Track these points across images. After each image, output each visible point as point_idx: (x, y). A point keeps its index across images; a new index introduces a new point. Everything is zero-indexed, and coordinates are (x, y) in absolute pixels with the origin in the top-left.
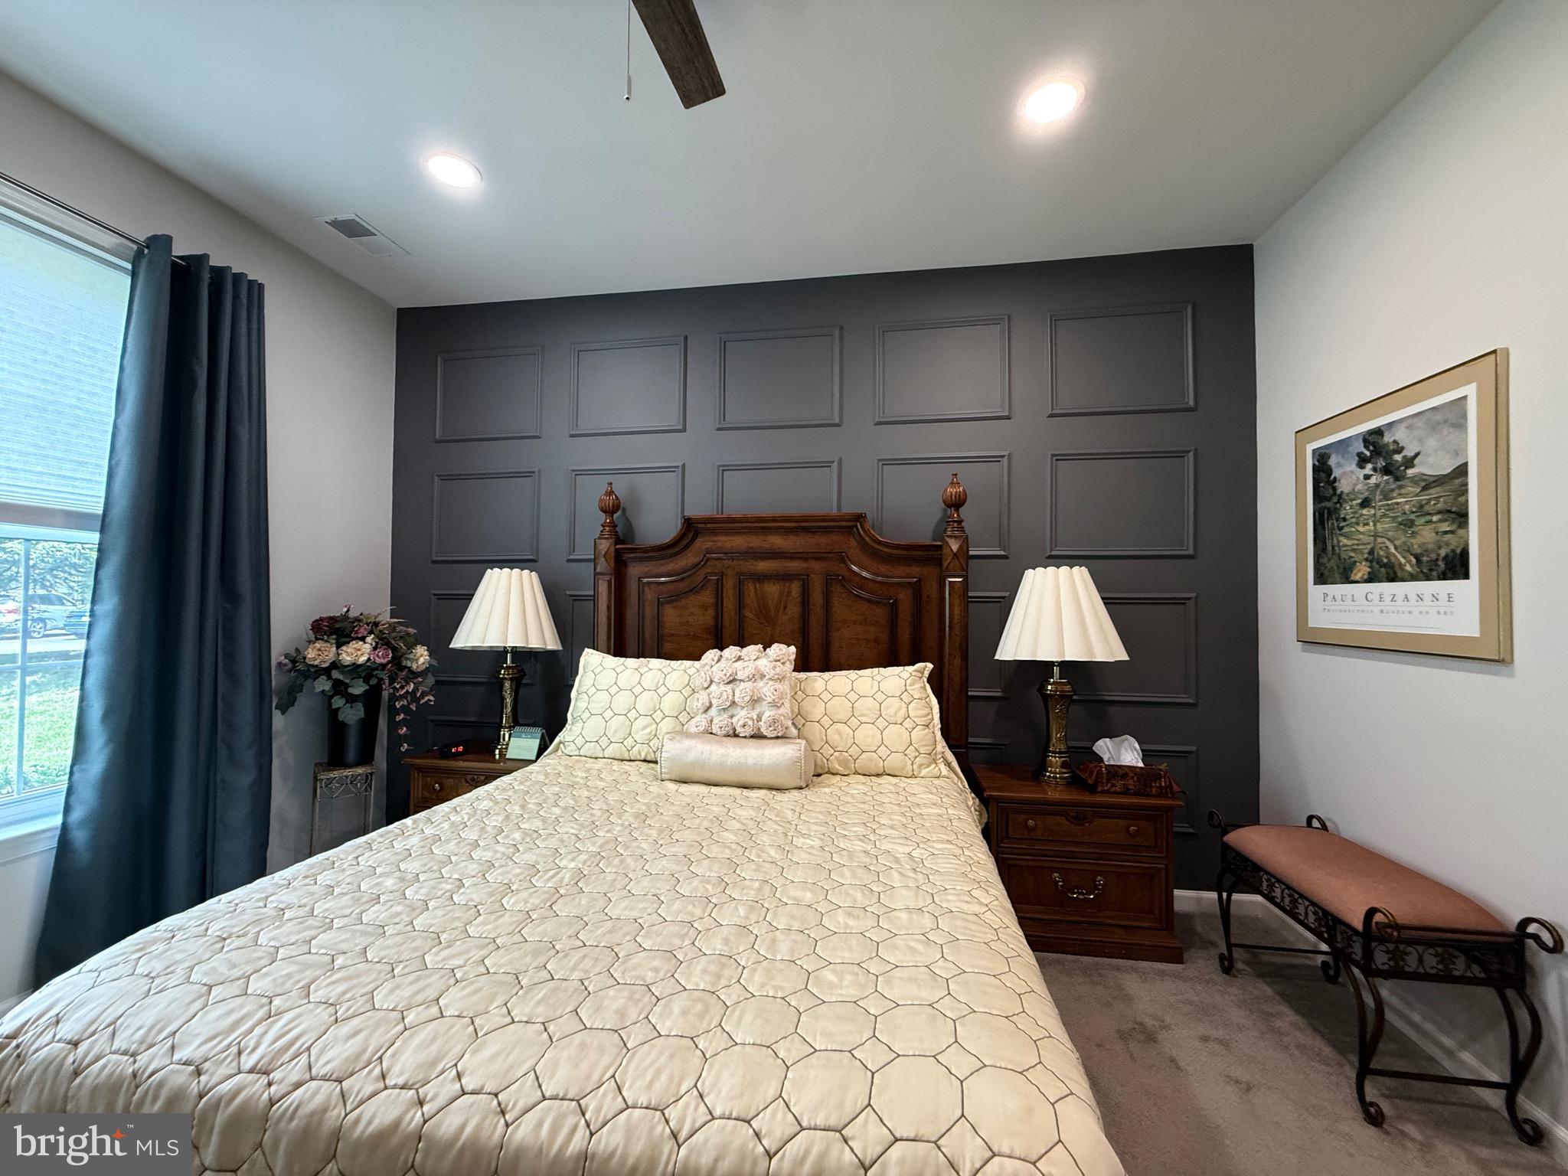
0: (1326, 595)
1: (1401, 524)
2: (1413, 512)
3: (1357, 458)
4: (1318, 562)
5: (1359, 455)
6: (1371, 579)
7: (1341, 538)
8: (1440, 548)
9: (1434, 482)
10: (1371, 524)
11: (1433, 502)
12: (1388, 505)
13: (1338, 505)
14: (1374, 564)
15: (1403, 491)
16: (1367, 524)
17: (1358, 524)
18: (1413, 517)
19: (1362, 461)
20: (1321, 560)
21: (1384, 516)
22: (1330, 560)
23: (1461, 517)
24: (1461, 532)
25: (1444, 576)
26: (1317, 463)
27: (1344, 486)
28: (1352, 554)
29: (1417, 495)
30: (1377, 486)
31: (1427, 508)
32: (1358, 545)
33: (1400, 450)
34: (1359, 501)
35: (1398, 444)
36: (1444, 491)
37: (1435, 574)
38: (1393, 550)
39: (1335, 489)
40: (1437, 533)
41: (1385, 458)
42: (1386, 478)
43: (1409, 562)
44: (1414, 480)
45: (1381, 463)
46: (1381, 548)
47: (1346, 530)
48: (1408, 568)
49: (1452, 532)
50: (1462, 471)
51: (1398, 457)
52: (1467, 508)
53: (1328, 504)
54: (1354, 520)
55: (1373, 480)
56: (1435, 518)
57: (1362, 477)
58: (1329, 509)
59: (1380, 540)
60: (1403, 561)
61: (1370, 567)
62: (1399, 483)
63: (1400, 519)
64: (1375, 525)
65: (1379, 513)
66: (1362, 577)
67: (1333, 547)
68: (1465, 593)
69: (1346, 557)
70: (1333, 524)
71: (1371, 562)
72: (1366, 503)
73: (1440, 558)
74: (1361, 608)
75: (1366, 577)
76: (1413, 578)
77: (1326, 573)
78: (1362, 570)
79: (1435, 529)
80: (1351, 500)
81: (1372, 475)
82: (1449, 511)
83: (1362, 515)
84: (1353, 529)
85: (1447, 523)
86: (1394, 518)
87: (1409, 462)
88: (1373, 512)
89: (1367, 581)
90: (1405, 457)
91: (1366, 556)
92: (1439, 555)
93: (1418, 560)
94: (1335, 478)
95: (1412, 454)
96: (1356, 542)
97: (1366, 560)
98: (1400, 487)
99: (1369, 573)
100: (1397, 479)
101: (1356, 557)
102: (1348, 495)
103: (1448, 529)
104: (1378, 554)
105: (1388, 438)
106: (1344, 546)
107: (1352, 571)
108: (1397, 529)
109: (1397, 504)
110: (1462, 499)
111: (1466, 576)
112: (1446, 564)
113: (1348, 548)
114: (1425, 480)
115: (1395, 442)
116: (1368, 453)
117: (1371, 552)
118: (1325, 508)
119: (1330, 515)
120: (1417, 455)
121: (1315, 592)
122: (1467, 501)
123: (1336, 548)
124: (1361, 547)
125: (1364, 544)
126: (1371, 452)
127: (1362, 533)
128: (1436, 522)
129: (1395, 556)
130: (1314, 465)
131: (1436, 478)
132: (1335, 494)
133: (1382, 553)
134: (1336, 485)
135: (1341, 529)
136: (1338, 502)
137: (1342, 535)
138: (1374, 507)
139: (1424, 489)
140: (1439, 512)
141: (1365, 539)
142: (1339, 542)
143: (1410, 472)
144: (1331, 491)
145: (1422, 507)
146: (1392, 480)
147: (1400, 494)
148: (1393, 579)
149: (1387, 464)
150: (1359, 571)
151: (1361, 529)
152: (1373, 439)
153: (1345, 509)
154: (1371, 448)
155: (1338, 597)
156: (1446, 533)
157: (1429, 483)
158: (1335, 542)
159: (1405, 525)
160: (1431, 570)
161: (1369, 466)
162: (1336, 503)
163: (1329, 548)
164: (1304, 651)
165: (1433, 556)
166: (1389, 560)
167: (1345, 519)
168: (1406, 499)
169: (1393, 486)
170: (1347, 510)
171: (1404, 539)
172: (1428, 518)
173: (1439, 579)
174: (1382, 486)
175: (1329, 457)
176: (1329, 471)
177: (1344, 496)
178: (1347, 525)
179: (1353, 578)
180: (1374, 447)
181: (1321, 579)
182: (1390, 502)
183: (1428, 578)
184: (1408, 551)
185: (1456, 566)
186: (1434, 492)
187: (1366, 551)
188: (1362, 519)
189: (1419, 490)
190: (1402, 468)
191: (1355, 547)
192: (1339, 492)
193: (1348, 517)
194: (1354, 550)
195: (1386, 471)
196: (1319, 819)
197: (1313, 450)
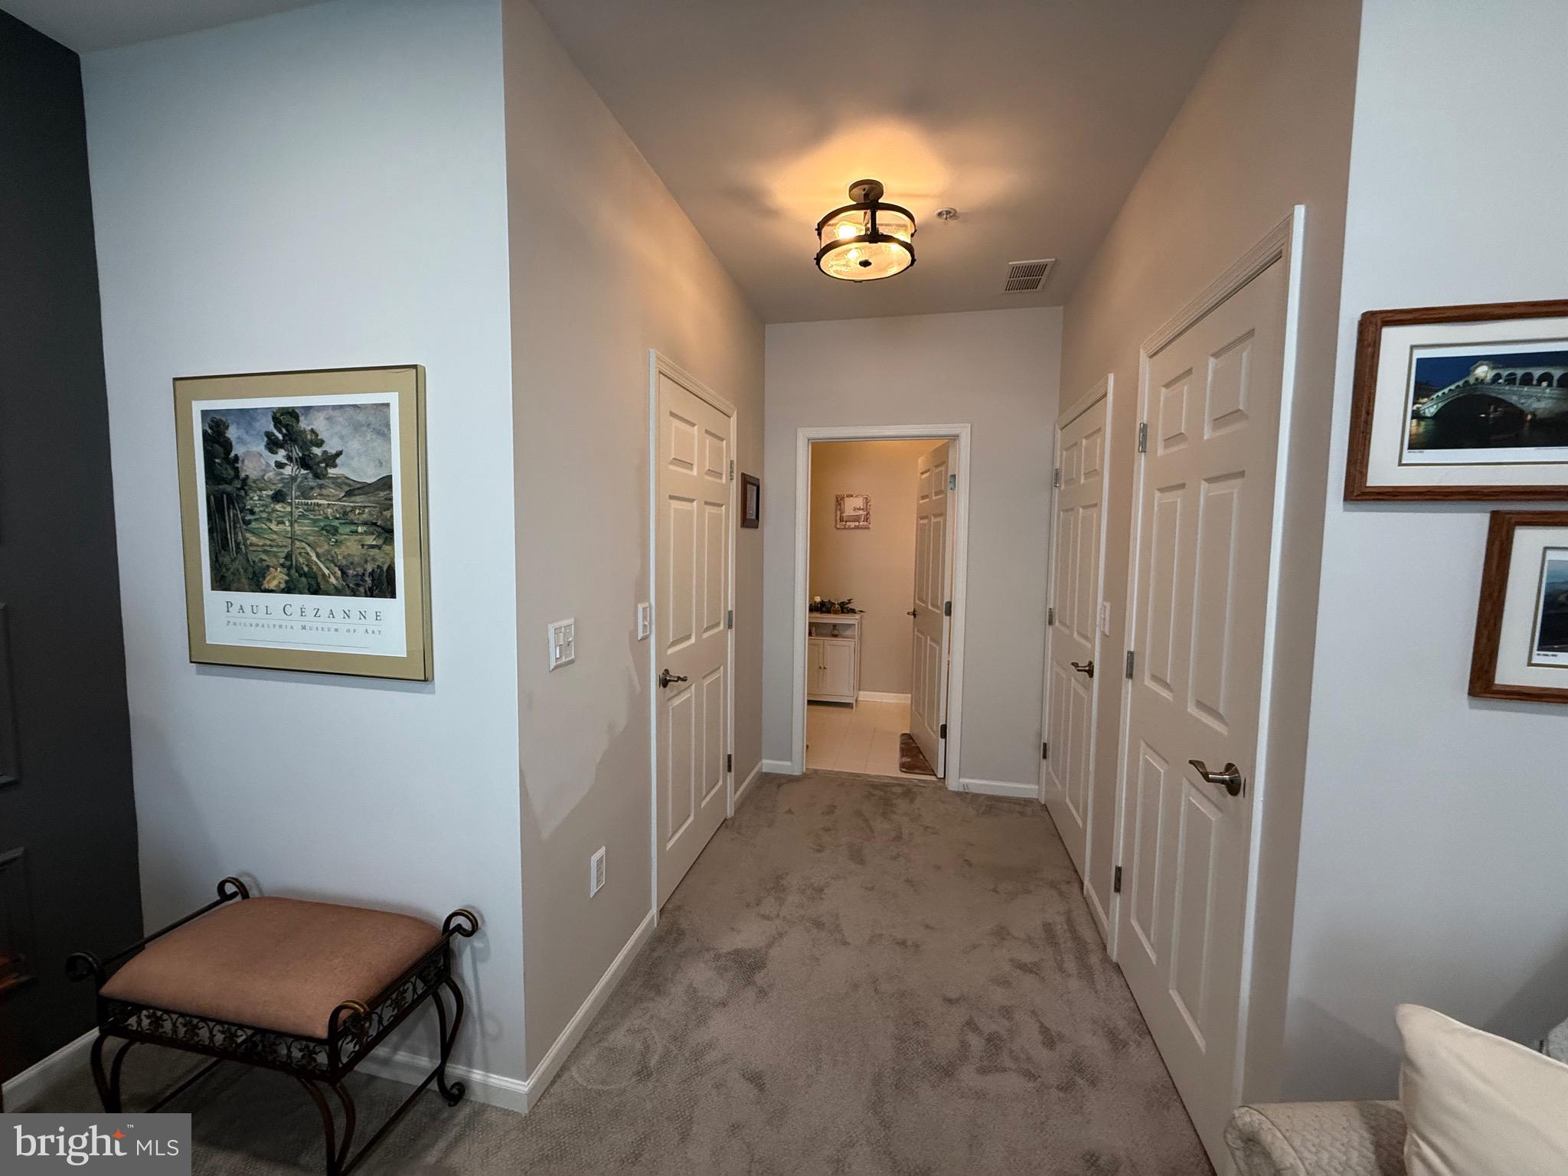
0: (229, 604)
1: (323, 529)
2: (337, 519)
3: (266, 439)
4: (217, 560)
5: (269, 435)
6: (289, 589)
7: (248, 535)
8: (366, 562)
9: (358, 489)
10: (287, 523)
11: (357, 511)
12: (307, 504)
13: (242, 493)
14: (293, 571)
15: (324, 492)
16: (283, 523)
17: (271, 521)
18: (336, 523)
19: (273, 445)
20: (220, 559)
21: (303, 516)
22: (233, 560)
23: (386, 532)
24: (386, 548)
25: (370, 593)
26: (210, 431)
27: (250, 469)
28: (264, 557)
29: (339, 500)
30: (293, 479)
31: (351, 516)
32: (271, 546)
33: (320, 443)
34: (271, 493)
35: (317, 435)
36: (370, 502)
37: (362, 589)
38: (314, 558)
39: (237, 470)
40: (363, 546)
41: (301, 448)
42: (303, 472)
43: (334, 574)
44: (339, 482)
45: (297, 453)
46: (300, 554)
47: (254, 525)
48: (333, 580)
49: (379, 547)
50: (386, 483)
51: (317, 451)
52: (392, 524)
53: (229, 488)
54: (264, 515)
55: (288, 471)
56: (360, 529)
57: (273, 465)
58: (229, 495)
59: (298, 544)
60: (327, 572)
61: (288, 575)
62: (321, 482)
63: (322, 524)
64: (291, 525)
65: (296, 513)
66: (278, 586)
67: (238, 544)
68: (392, 611)
69: (257, 560)
70: (235, 515)
71: (289, 568)
72: (279, 497)
73: (367, 574)
74: (277, 623)
75: (283, 586)
76: (338, 592)
77: (228, 574)
78: (277, 577)
79: (360, 541)
80: (261, 490)
81: (286, 464)
82: (375, 524)
83: (274, 510)
84: (264, 526)
85: (374, 537)
86: (315, 521)
87: (331, 460)
88: (289, 509)
89: (283, 591)
90: (325, 452)
91: (282, 561)
92: (365, 570)
93: (343, 573)
94: (236, 456)
95: (334, 452)
96: (268, 542)
97: (282, 565)
98: (321, 487)
99: (286, 582)
100: (317, 476)
101: (270, 561)
102: (254, 482)
103: (374, 543)
104: (296, 561)
105: (304, 424)
106: (252, 545)
107: (264, 578)
108: (319, 534)
109: (318, 505)
110: (387, 513)
111: (393, 595)
112: (373, 580)
113: (259, 549)
114: (350, 485)
115: (312, 431)
116: (280, 437)
117: (288, 557)
118: (224, 492)
119: (231, 502)
120: (339, 454)
121: (215, 601)
122: (392, 516)
123: (243, 547)
124: (275, 549)
125: (278, 546)
126: (284, 436)
127: (275, 533)
128: (361, 534)
129: (317, 564)
130: (205, 433)
131: (359, 486)
132: (237, 476)
133: (301, 560)
134: (239, 465)
135: (247, 523)
136: (242, 488)
137: (246, 530)
138: (290, 504)
139: (349, 494)
140: (365, 524)
141: (280, 540)
142: (245, 539)
143: (331, 471)
144: (232, 473)
145: (345, 513)
146: (310, 476)
147: (320, 495)
148: (316, 591)
149: (303, 455)
150: (274, 578)
151: (273, 526)
152: (286, 418)
153: (251, 499)
154: (284, 431)
155: (247, 609)
156: (372, 547)
157: (354, 490)
158: (240, 537)
159: (328, 532)
160: (358, 585)
161: (282, 453)
162: (239, 489)
163: (232, 545)
164: (198, 673)
165: (360, 570)
166: (311, 568)
167: (252, 512)
168: (328, 502)
169: (312, 483)
170: (254, 500)
171: (326, 547)
172: (354, 528)
173: (366, 596)
174: (299, 480)
175: (227, 428)
176: (227, 446)
177: (250, 482)
178: (256, 520)
179: (266, 586)
180: (287, 430)
181: (221, 582)
182: (309, 501)
183: (354, 594)
184: (333, 562)
185: (382, 585)
186: (359, 500)
187: (284, 555)
188: (274, 515)
189: (343, 494)
190: (323, 465)
191: (268, 548)
192: (243, 475)
193: (256, 510)
194: (265, 552)
195: (305, 462)
196: (234, 881)
197: (202, 411)
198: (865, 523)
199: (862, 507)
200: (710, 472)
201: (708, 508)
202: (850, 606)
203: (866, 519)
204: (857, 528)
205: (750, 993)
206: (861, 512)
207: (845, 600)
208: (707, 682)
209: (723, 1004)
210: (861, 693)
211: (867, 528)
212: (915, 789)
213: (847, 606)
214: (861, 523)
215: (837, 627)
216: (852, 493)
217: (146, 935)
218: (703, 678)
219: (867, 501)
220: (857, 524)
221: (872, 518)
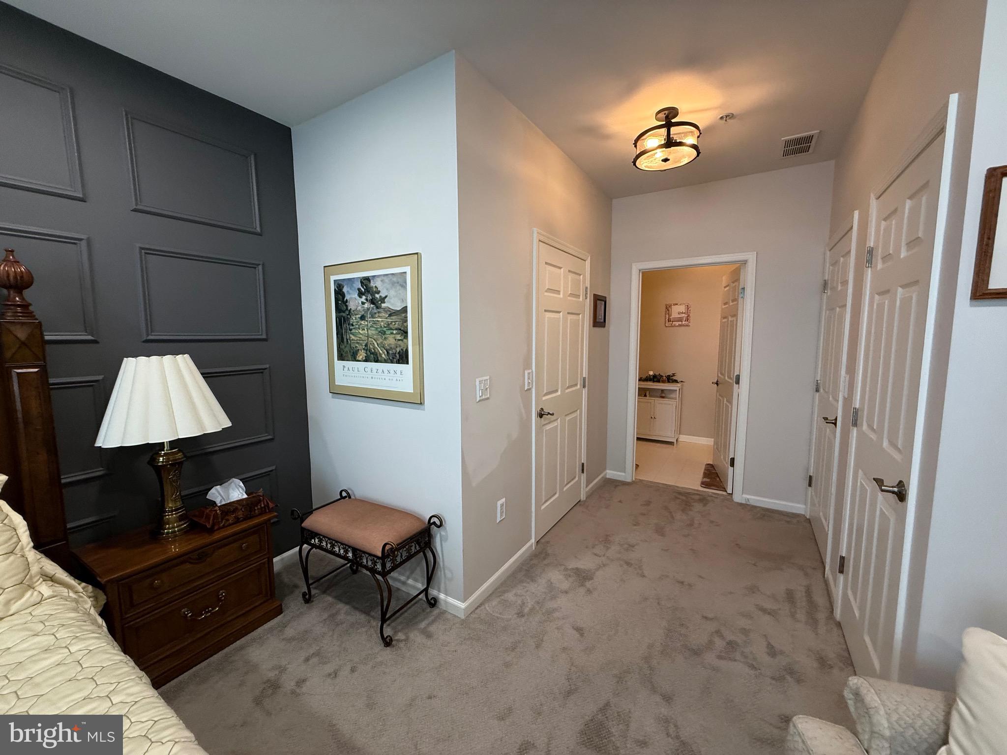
0: (344, 367)
1: (380, 332)
2: (385, 327)
3: (358, 291)
4: (339, 347)
5: (359, 289)
6: (366, 360)
7: (351, 336)
8: (397, 347)
9: (394, 313)
10: (366, 330)
11: (393, 323)
12: (374, 321)
13: (349, 316)
14: (368, 352)
15: (380, 315)
16: (364, 330)
17: (359, 329)
18: (385, 329)
19: (361, 294)
20: (341, 346)
21: (372, 326)
22: (345, 347)
23: (405, 333)
24: (405, 340)
25: (398, 362)
26: (337, 289)
27: (352, 306)
28: (357, 345)
29: (386, 318)
30: (368, 309)
31: (391, 326)
32: (360, 340)
33: (378, 292)
34: (360, 316)
35: (377, 289)
36: (398, 319)
37: (395, 360)
38: (376, 346)
39: (347, 306)
40: (395, 340)
41: (371, 295)
42: (372, 306)
43: (384, 353)
44: (387, 310)
45: (370, 297)
46: (371, 344)
47: (353, 331)
48: (383, 356)
49: (402, 340)
50: (405, 310)
51: (377, 296)
52: (407, 329)
53: (344, 314)
54: (357, 326)
55: (366, 306)
56: (394, 332)
57: (360, 303)
58: (344, 318)
59: (370, 339)
60: (381, 352)
61: (366, 353)
62: (379, 310)
63: (379, 330)
64: (367, 331)
65: (370, 325)
66: (362, 359)
67: (347, 340)
68: (407, 370)
69: (354, 347)
70: (346, 327)
71: (366, 350)
72: (363, 318)
73: (397, 352)
74: (362, 375)
75: (364, 359)
76: (386, 361)
77: (343, 353)
78: (362, 355)
79: (394, 337)
80: (356, 315)
81: (365, 303)
82: (400, 329)
83: (361, 324)
84: (357, 331)
85: (400, 335)
86: (377, 328)
87: (383, 300)
88: (366, 323)
89: (364, 361)
90: (380, 296)
91: (364, 347)
92: (396, 351)
93: (388, 352)
94: (347, 300)
95: (384, 296)
96: (358, 339)
97: (364, 349)
98: (379, 312)
99: (366, 357)
100: (377, 308)
101: (359, 347)
102: (353, 311)
103: (400, 338)
104: (370, 347)
105: (372, 284)
106: (352, 340)
107: (357, 355)
108: (378, 334)
109: (378, 321)
110: (405, 324)
111: (407, 363)
112: (399, 356)
113: (355, 342)
114: (390, 311)
115: (376, 287)
116: (363, 290)
117: (366, 345)
118: (342, 316)
119: (344, 321)
120: (386, 297)
121: (339, 364)
122: (407, 326)
123: (349, 341)
124: (361, 342)
125: (362, 340)
126: (365, 289)
127: (361, 334)
128: (395, 334)
129: (377, 349)
130: (335, 290)
131: (394, 311)
132: (347, 309)
133: (371, 347)
134: (347, 304)
135: (351, 330)
136: (349, 314)
137: (351, 333)
138: (367, 321)
139: (390, 315)
140: (396, 329)
141: (363, 338)
142: (350, 337)
143: (383, 305)
144: (345, 307)
145: (388, 325)
146: (375, 308)
147: (379, 316)
148: (377, 361)
149: (372, 298)
150: (361, 355)
151: (360, 331)
152: (366, 281)
153: (352, 319)
154: (365, 287)
155: (350, 369)
156: (399, 340)
157: (392, 313)
158: (348, 337)
159: (381, 333)
160: (393, 358)
161: (364, 297)
162: (348, 315)
163: (345, 340)
164: (333, 397)
165: (394, 351)
166: (375, 350)
167: (353, 325)
168: (382, 319)
169: (376, 311)
170: (354, 319)
171: (381, 340)
172: (392, 331)
173: (397, 363)
174: (371, 309)
175: (343, 287)
176: (343, 295)
177: (352, 311)
178: (354, 328)
179: (358, 358)
180: (366, 287)
181: (341, 357)
182: (374, 319)
183: (392, 362)
184: (384, 347)
185: (402, 358)
186: (394, 318)
187: (364, 344)
188: (361, 326)
189: (387, 316)
190: (380, 302)
191: (359, 341)
192: (349, 308)
193: (354, 324)
194: (357, 343)
195: (373, 302)
196: (346, 491)
197: (334, 280)
198: (687, 322)
199: (684, 312)
200: (571, 295)
201: (570, 317)
202: (674, 378)
203: (687, 320)
204: (680, 326)
205: (582, 590)
206: (684, 315)
207: (670, 373)
208: (568, 418)
209: (566, 592)
210: (681, 436)
211: (687, 326)
212: (709, 498)
213: (672, 378)
214: (683, 323)
215: (665, 392)
216: (677, 303)
217: (314, 507)
218: (566, 415)
219: (688, 307)
220: (680, 323)
221: (692, 319)
